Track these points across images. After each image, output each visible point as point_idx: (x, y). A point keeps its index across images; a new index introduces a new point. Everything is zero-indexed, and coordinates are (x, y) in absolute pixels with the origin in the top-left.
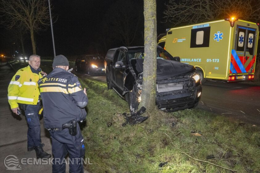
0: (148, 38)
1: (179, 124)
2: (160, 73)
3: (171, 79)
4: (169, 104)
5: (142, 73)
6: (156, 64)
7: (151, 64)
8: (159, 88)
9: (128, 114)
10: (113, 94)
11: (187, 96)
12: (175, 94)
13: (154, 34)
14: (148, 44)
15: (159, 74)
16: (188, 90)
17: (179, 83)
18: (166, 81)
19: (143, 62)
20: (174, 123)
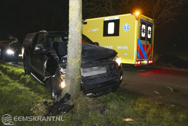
0: (73, 18)
1: (107, 111)
2: (84, 56)
3: (95, 62)
4: (96, 89)
5: (66, 56)
6: (81, 47)
7: (76, 46)
8: (83, 72)
9: (50, 103)
10: (31, 79)
11: (112, 79)
12: (101, 77)
13: (79, 15)
14: (73, 24)
15: (84, 58)
16: (112, 73)
17: (103, 67)
18: (91, 65)
19: (67, 44)
20: (102, 110)
